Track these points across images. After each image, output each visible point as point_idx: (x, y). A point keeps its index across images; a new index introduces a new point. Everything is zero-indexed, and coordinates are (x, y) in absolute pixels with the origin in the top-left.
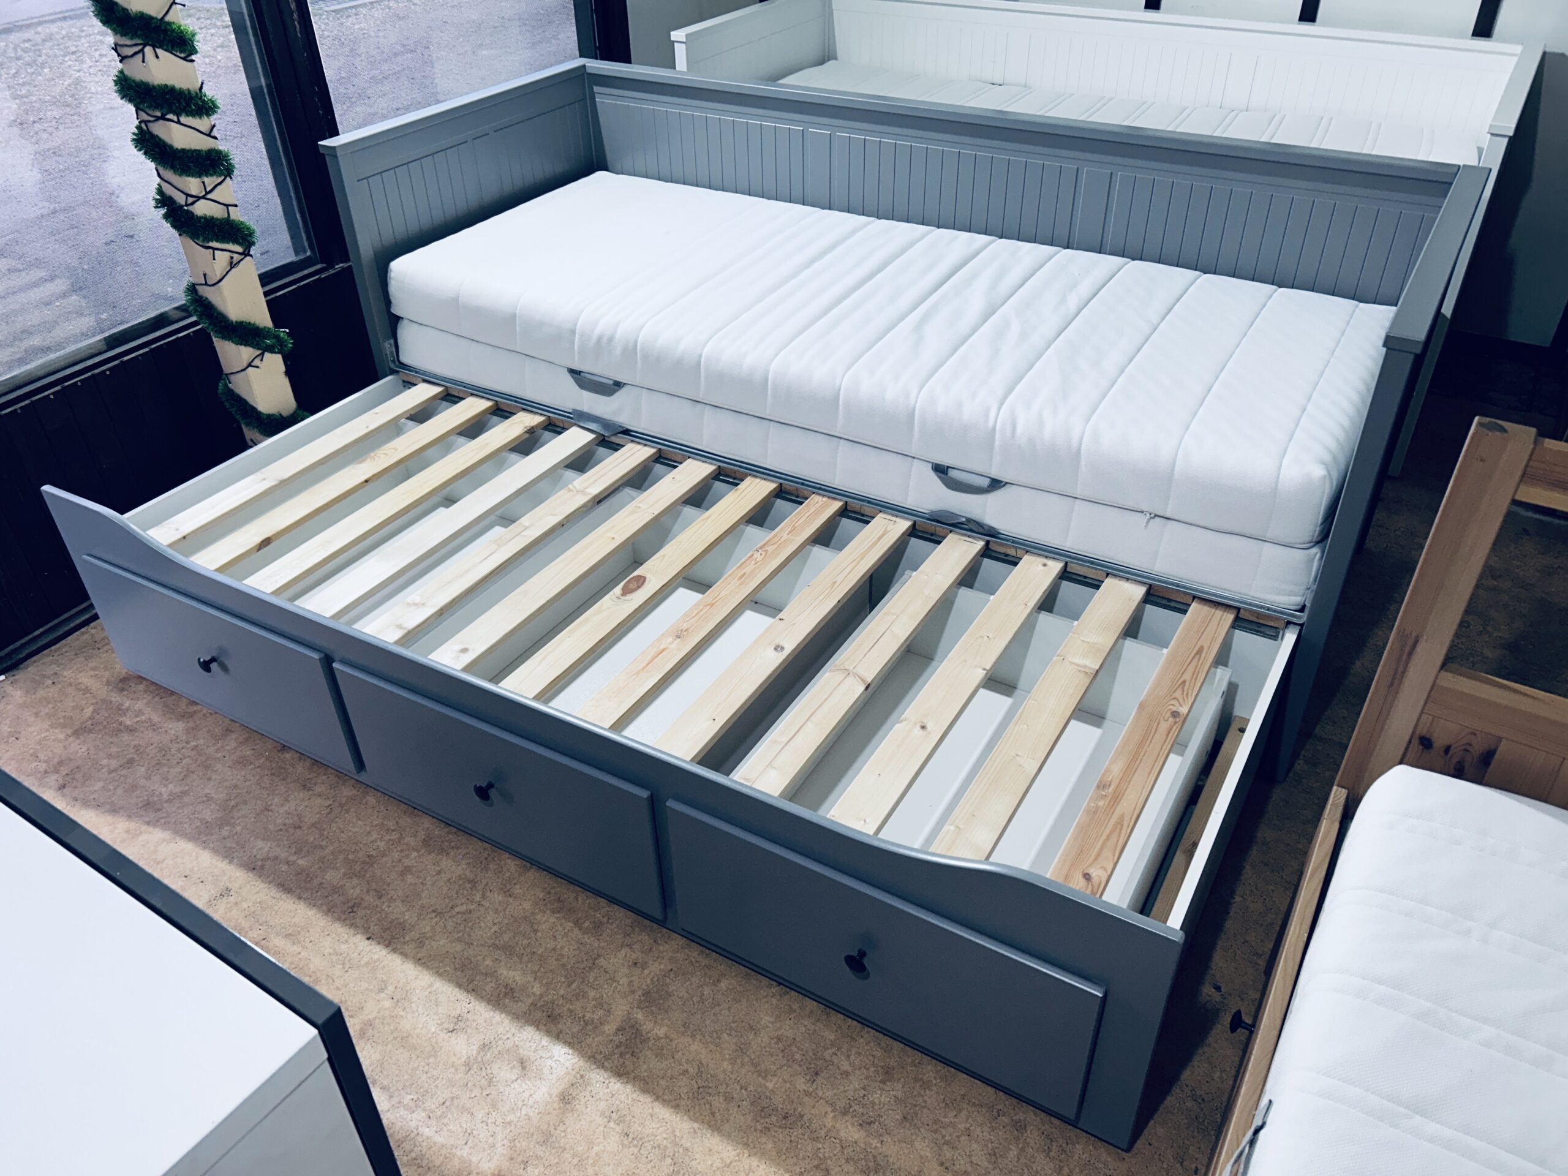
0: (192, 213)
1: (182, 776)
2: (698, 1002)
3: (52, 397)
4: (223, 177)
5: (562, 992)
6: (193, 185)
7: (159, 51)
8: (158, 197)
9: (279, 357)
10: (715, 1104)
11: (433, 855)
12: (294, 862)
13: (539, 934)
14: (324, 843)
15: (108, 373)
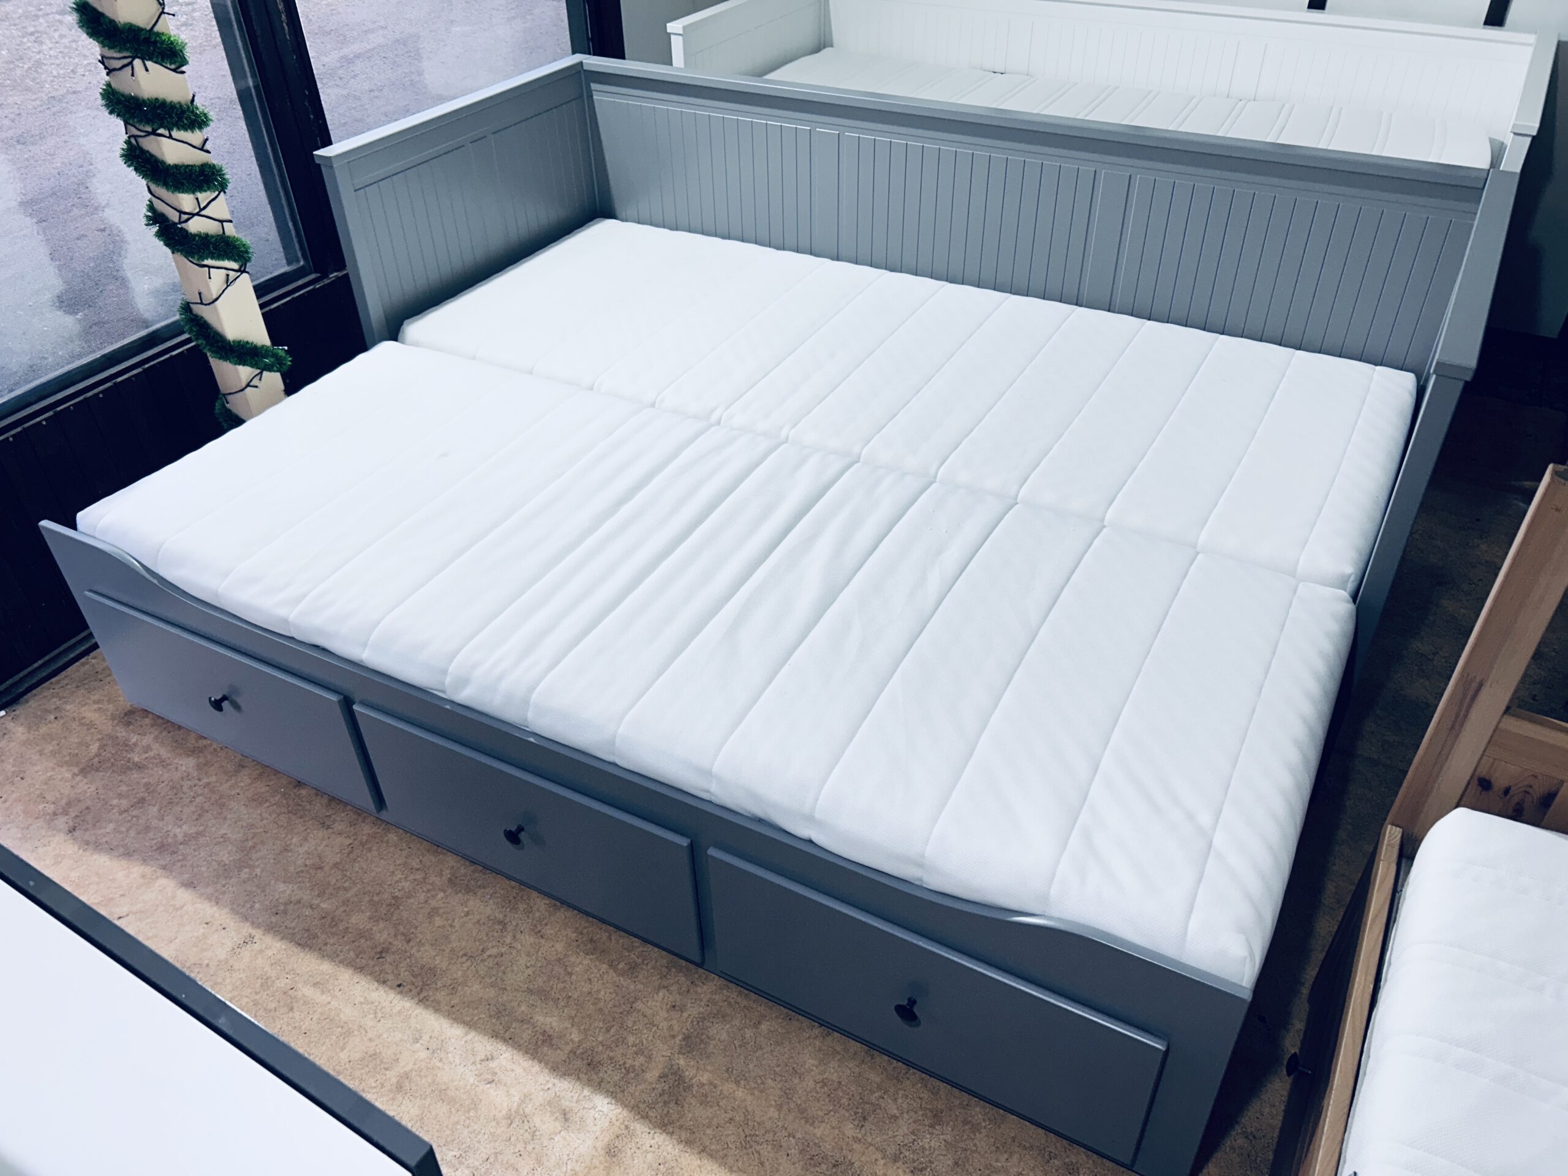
0: (186, 231)
1: (195, 817)
2: (740, 1046)
3: (44, 423)
4: (217, 193)
5: (600, 1039)
6: (187, 201)
7: (149, 64)
8: (149, 214)
9: (278, 376)
10: (764, 1153)
11: (460, 894)
12: (318, 905)
13: (574, 977)
14: (347, 885)
15: (101, 396)
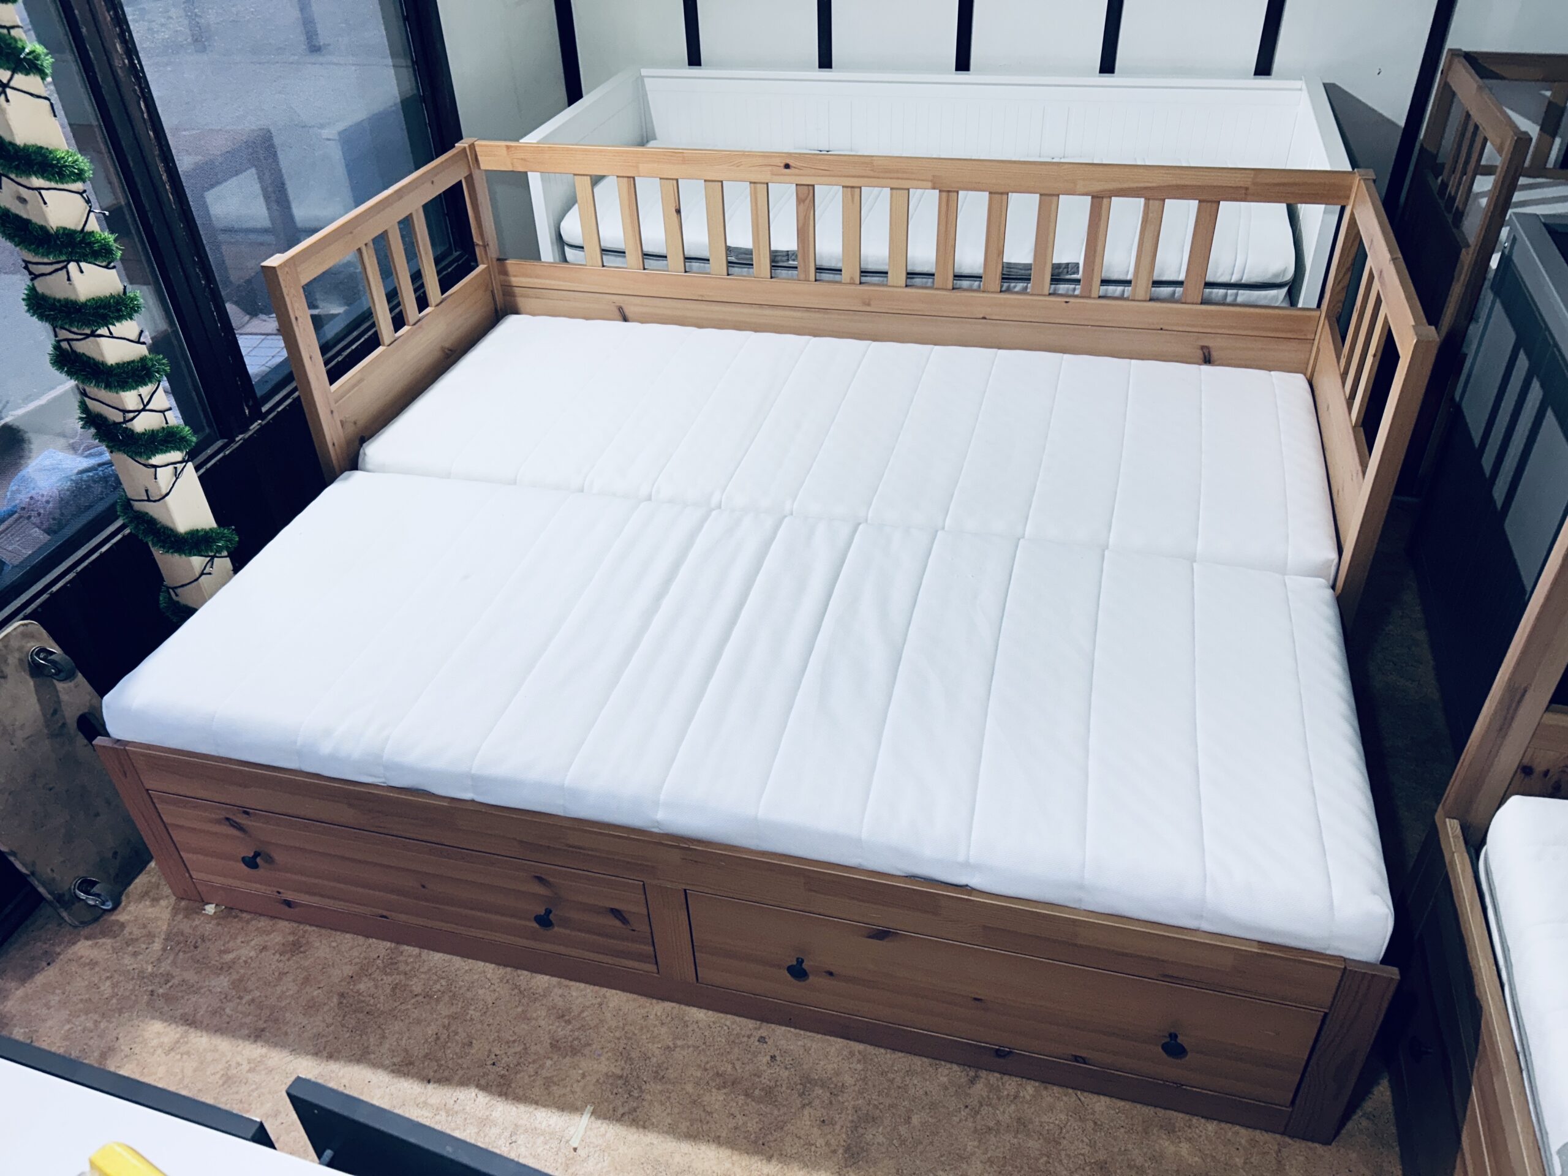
0: (132, 431)
4: (158, 383)
6: (129, 398)
7: (83, 264)
8: (84, 416)
9: (226, 557)
